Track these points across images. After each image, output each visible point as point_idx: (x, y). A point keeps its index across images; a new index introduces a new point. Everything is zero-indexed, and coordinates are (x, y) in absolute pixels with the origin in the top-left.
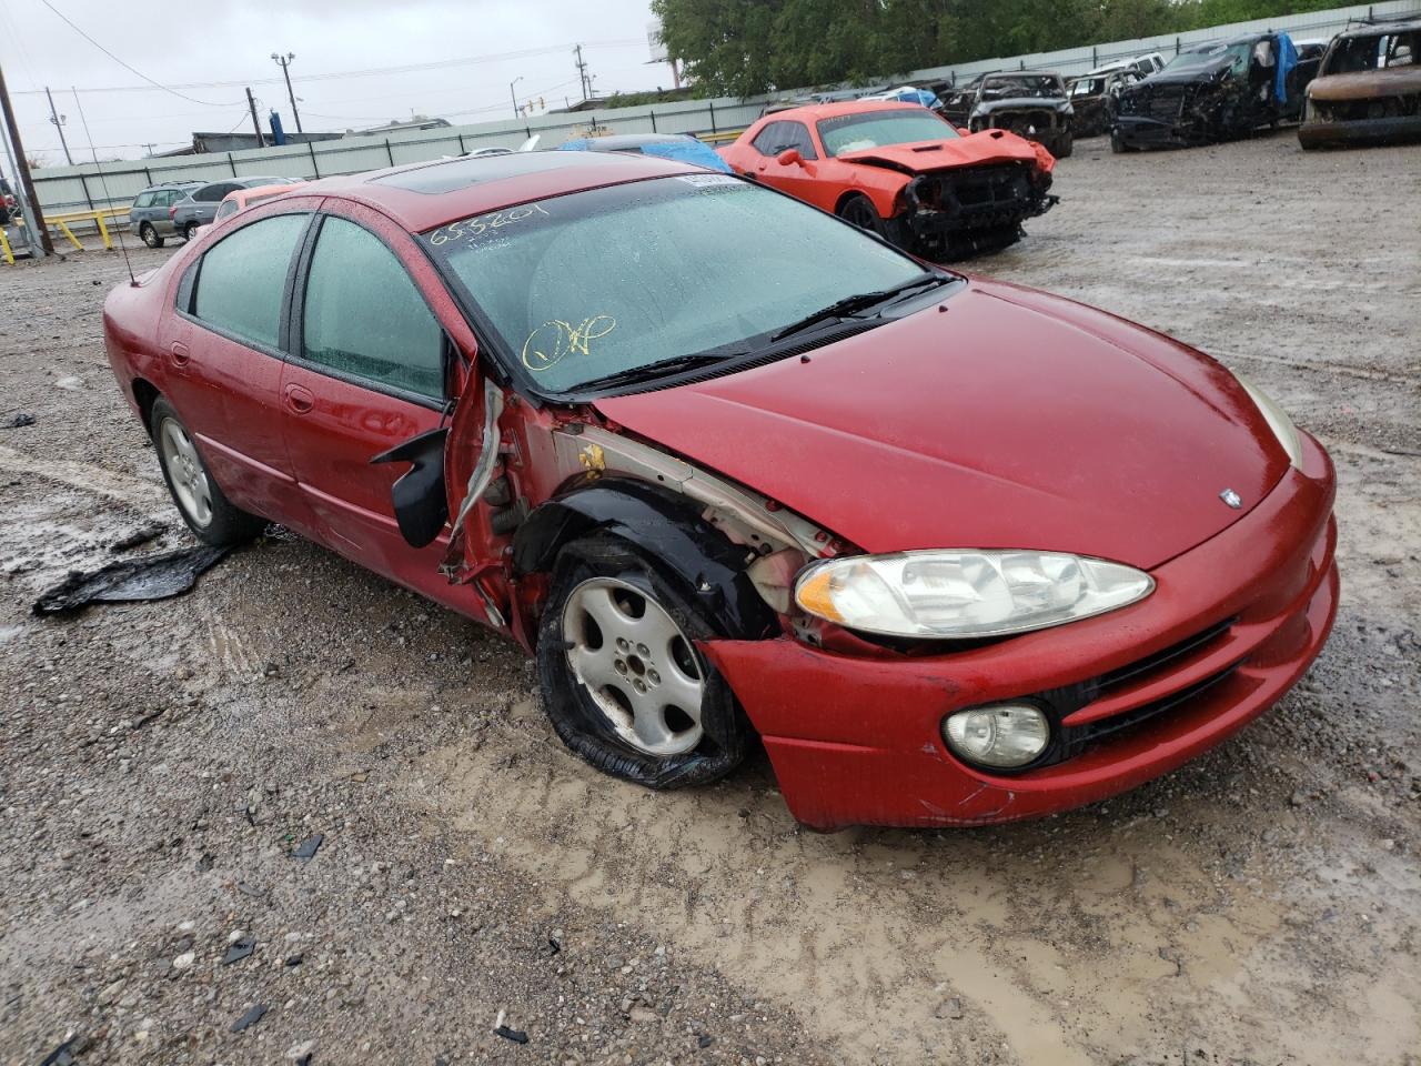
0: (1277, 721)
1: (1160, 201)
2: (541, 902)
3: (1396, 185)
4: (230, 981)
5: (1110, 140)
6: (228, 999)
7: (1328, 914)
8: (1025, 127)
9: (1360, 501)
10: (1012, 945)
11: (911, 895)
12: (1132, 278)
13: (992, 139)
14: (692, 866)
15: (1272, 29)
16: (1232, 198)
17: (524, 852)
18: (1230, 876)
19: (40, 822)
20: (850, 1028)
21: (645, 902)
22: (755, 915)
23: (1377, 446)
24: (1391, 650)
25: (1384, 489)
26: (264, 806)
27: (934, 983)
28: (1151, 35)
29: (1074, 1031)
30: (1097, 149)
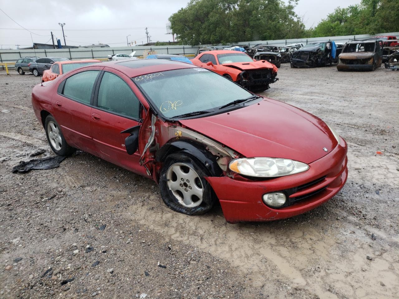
0: (334, 202)
1: (303, 81)
2: (164, 239)
3: (360, 82)
4: (89, 256)
5: (290, 64)
6: (89, 260)
7: (345, 241)
8: (268, 60)
9: (352, 156)
10: (277, 248)
11: (253, 238)
12: (297, 100)
13: (262, 63)
14: (201, 232)
15: (330, 39)
16: (321, 82)
17: (159, 229)
18: (324, 234)
19: (28, 221)
20: (242, 264)
21: (190, 239)
22: (217, 242)
23: (356, 143)
24: (359, 188)
25: (357, 153)
26: (89, 218)
27: (260, 255)
28: (300, 38)
29: (292, 264)
30: (287, 67)
